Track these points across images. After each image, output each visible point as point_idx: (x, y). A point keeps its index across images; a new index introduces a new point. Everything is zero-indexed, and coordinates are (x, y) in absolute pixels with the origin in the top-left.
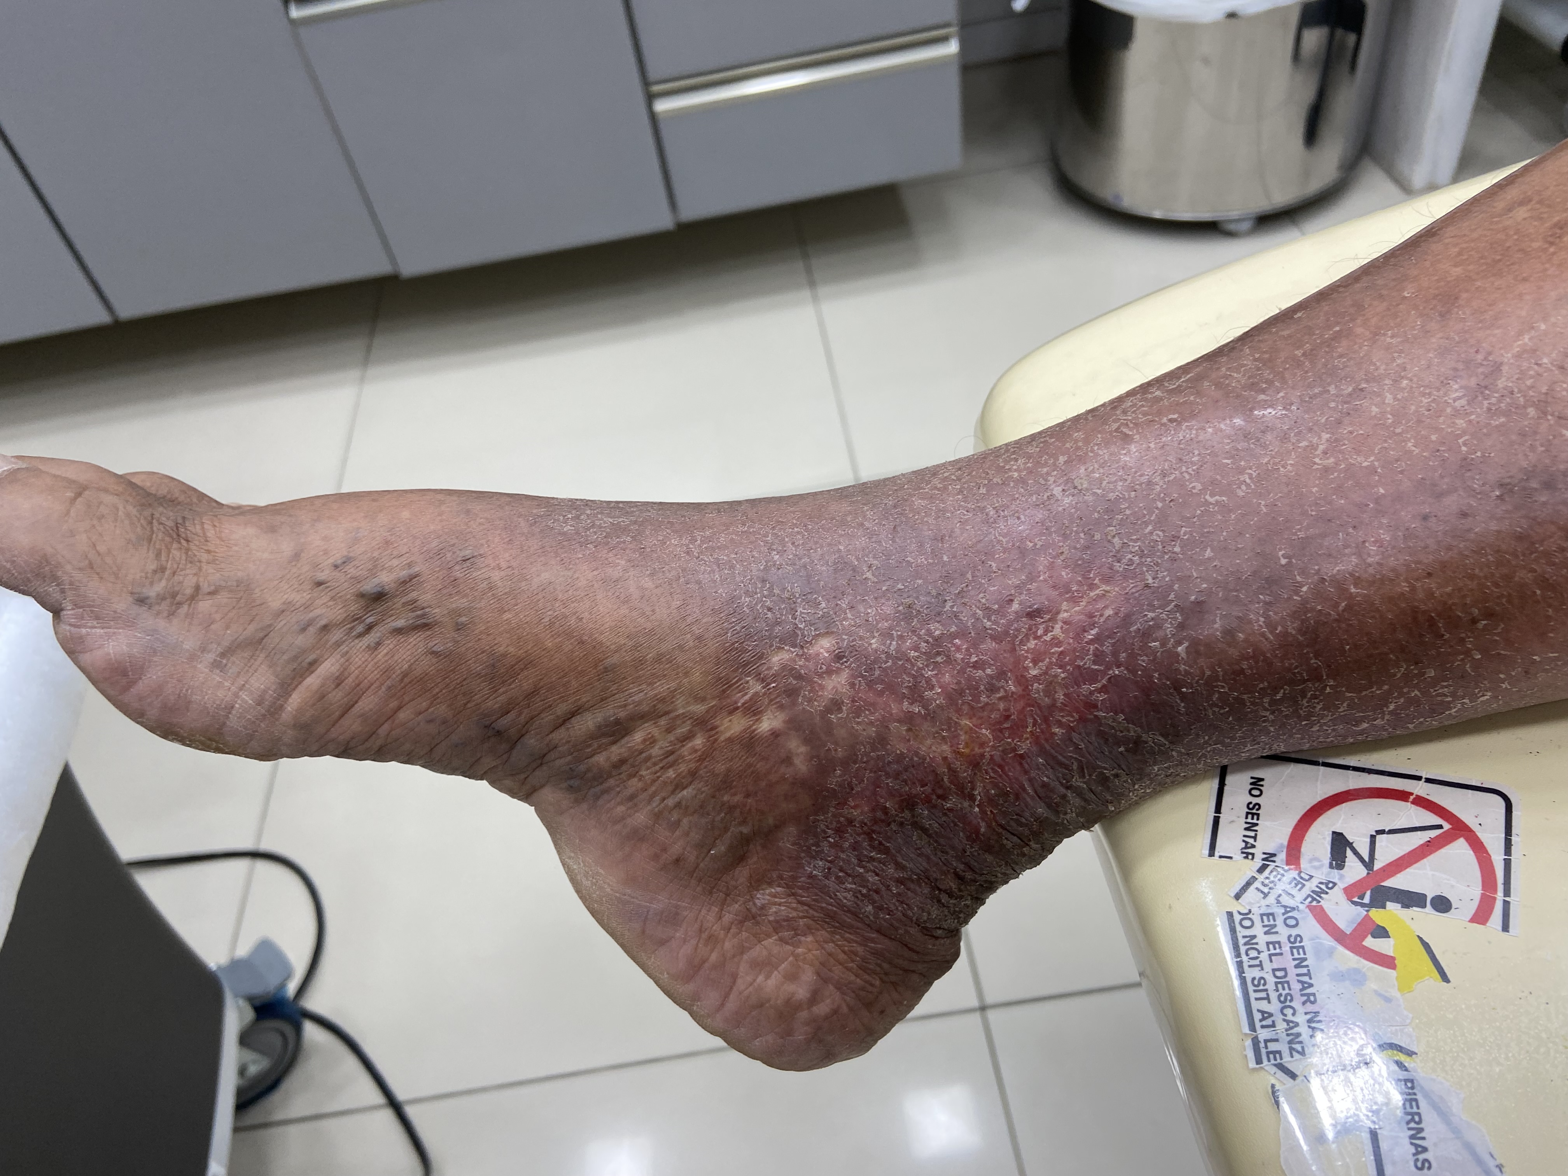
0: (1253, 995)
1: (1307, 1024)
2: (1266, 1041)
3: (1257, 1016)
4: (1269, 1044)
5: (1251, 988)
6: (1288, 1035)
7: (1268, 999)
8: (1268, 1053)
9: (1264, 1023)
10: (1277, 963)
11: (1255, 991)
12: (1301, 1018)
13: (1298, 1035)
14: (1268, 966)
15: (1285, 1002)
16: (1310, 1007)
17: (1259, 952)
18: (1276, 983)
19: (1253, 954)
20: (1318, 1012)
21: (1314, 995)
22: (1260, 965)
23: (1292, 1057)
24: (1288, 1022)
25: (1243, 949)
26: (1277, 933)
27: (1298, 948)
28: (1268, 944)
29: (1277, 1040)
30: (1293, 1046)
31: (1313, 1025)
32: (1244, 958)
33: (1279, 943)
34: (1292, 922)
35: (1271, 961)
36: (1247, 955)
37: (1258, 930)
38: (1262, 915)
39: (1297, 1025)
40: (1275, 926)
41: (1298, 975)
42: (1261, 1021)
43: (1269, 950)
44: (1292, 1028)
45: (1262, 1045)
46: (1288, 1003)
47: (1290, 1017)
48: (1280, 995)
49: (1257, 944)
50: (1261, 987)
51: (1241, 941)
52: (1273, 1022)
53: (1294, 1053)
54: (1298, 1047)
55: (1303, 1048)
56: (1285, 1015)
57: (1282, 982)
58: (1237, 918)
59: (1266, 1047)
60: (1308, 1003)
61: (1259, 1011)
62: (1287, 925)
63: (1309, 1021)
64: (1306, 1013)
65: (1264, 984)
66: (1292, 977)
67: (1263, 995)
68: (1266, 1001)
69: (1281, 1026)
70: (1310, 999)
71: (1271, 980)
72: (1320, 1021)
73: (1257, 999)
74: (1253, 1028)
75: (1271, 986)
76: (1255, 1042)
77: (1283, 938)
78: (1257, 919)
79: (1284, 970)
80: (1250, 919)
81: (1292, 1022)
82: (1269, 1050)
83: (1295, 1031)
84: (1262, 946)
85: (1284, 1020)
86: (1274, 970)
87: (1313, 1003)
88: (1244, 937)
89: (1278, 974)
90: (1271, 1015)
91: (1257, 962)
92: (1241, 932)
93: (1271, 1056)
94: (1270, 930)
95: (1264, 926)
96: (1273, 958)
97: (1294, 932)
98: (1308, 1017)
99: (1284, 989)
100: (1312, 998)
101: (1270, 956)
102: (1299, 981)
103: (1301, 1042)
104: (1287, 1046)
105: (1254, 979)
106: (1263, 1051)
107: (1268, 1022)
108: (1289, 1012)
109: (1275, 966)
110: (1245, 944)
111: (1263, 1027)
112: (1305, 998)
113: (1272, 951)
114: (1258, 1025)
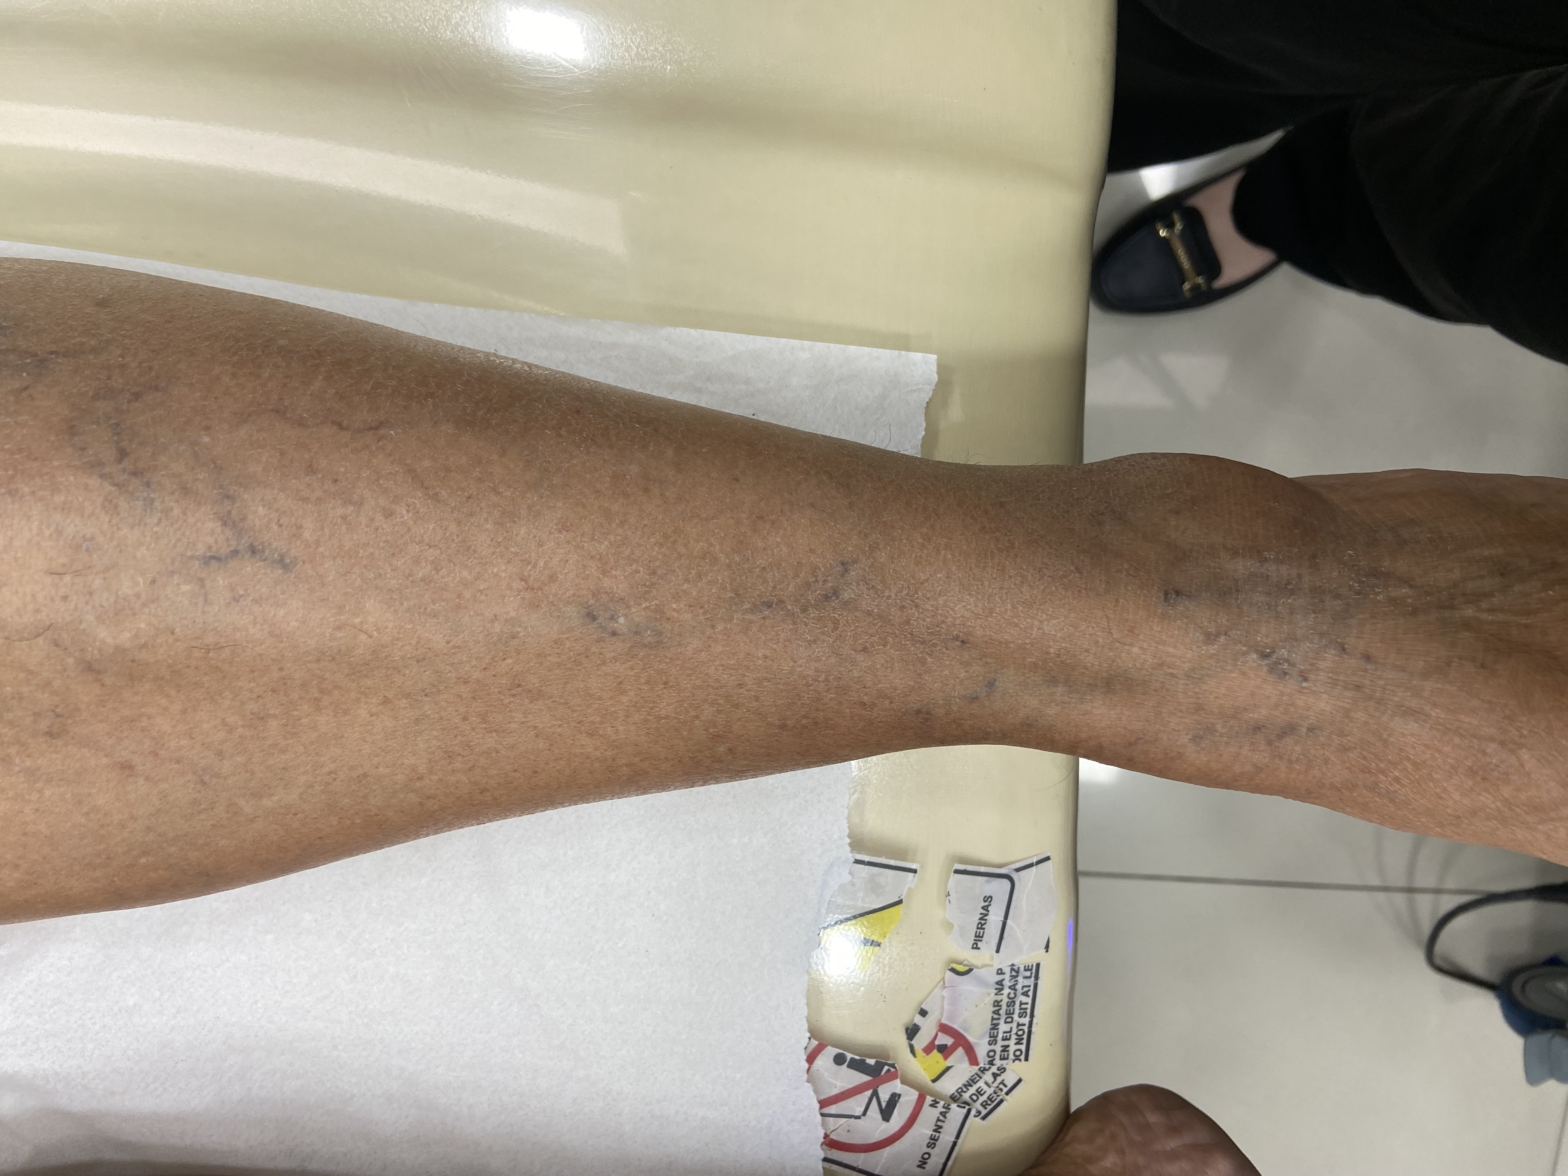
0: (1029, 1006)
1: (1005, 987)
2: (1030, 977)
3: (1031, 993)
5: (1029, 1011)
6: (1017, 981)
7: (1021, 1003)
8: (1031, 970)
10: (1006, 1027)
11: (1027, 1009)
12: (1006, 991)
14: (1014, 1025)
15: (1011, 1003)
16: (999, 998)
17: (1016, 1034)
18: (1013, 1014)
19: (1020, 1033)
20: (996, 994)
21: (994, 1006)
22: (1018, 1025)
23: (1019, 968)
24: (1014, 989)
25: (1025, 1036)
26: (1002, 1046)
27: (993, 1036)
28: (1009, 1039)
29: (1026, 978)
31: (1000, 987)
32: (1026, 1030)
33: (1003, 1040)
34: (992, 1054)
35: (1011, 1028)
36: (1024, 1032)
37: (1013, 1048)
38: (1007, 1059)
39: (1010, 987)
40: (1002, 1051)
41: (999, 1019)
42: (1029, 990)
43: (1010, 1036)
44: (1014, 985)
45: (1033, 975)
46: (1010, 1001)
47: (1012, 992)
48: (1013, 1006)
49: (1016, 1039)
50: (1022, 1011)
51: (1025, 1041)
52: (1022, 989)
53: (1016, 969)
56: (1015, 994)
57: (1009, 1014)
58: (1023, 1057)
59: (1031, 973)
60: (999, 1000)
61: (1029, 996)
62: (994, 1051)
63: (1002, 989)
64: (1002, 994)
65: (1020, 1013)
66: (1003, 1017)
67: (1023, 1006)
68: (1023, 1002)
69: (1019, 987)
70: (997, 1004)
71: (1016, 1017)
72: (996, 989)
73: (1027, 1004)
74: (1035, 986)
75: (1017, 1011)
76: (1037, 977)
77: (1000, 1043)
78: (1012, 1057)
79: (1006, 1022)
80: (1015, 1055)
83: (1013, 982)
84: (1014, 1037)
85: (1016, 990)
86: (1012, 1022)
87: (996, 1001)
88: (1022, 1044)
89: (1009, 1020)
90: (1023, 994)
91: (1020, 1027)
92: (1023, 1047)
93: (1030, 968)
94: (1005, 1048)
95: (1008, 1051)
96: (1009, 1030)
97: (993, 1047)
98: (1002, 992)
99: (1010, 1010)
100: (996, 1004)
101: (1010, 1032)
102: (999, 1015)
105: (1025, 1017)
106: (1034, 971)
107: (1026, 989)
108: (1012, 995)
109: (1009, 1025)
110: (1023, 1039)
111: (1029, 986)
112: (1000, 1004)
113: (1008, 1035)
114: (1032, 988)
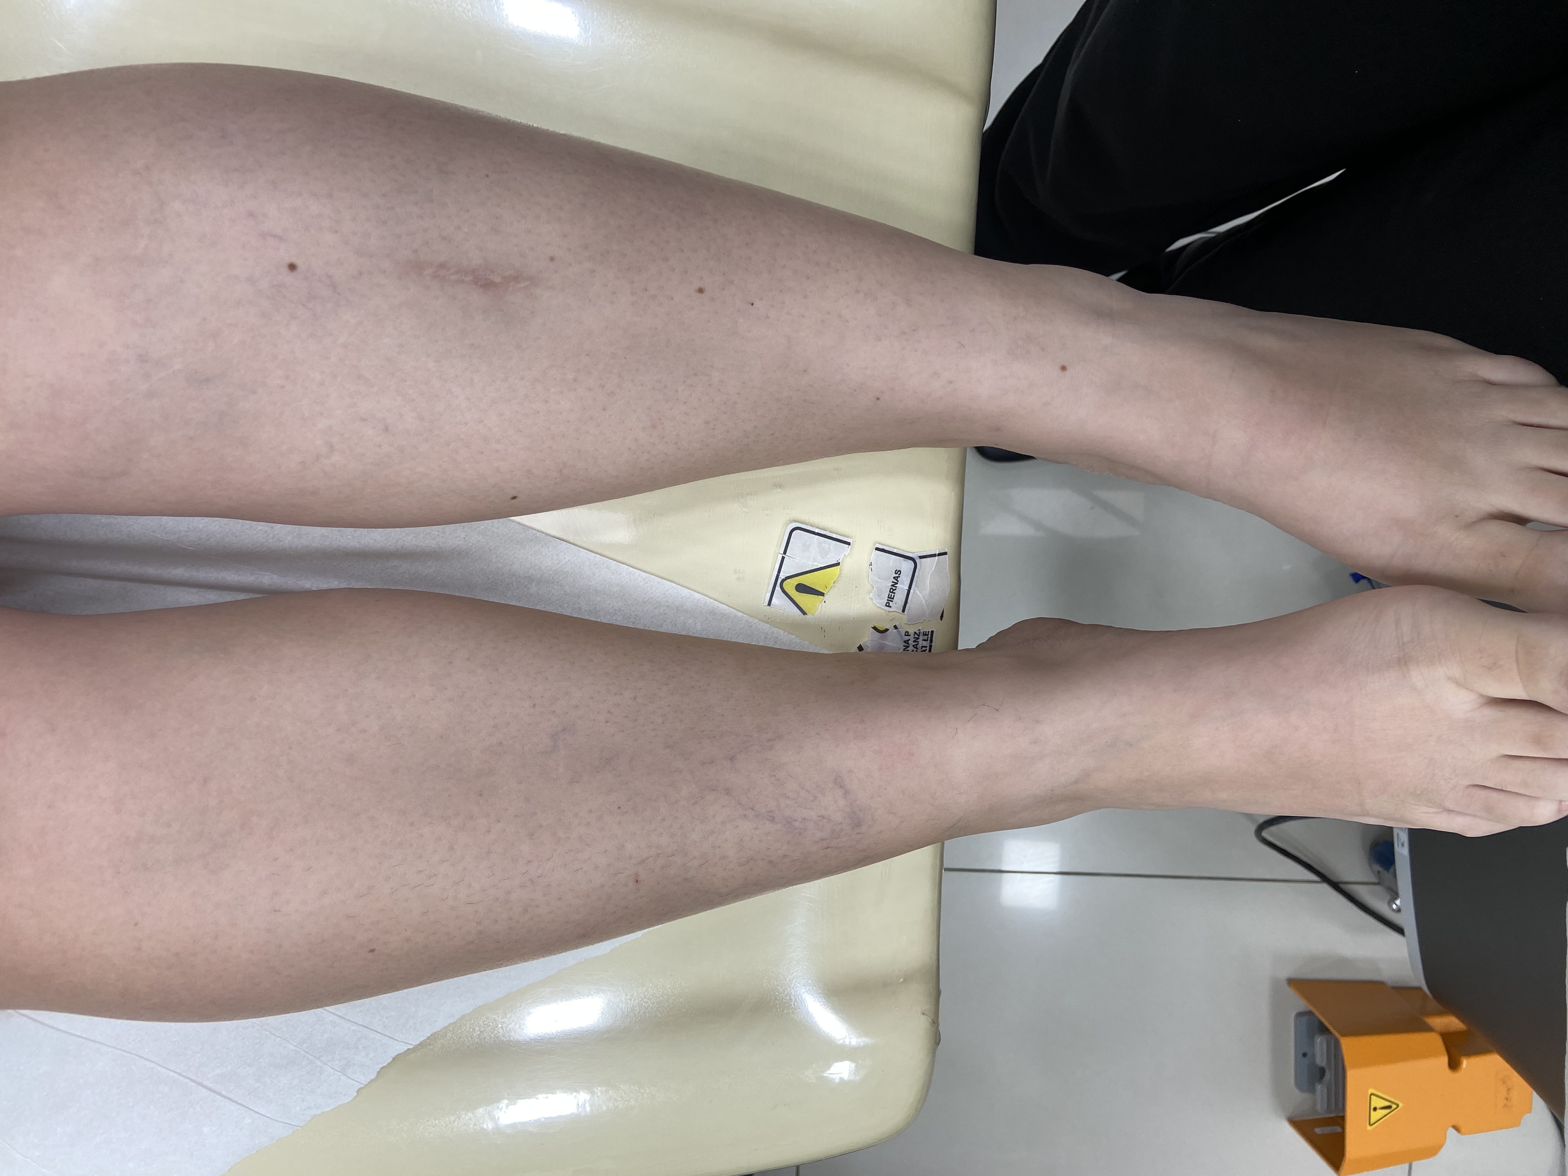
1: (910, 645)
2: (927, 640)
4: (926, 639)
6: (918, 642)
8: (928, 635)
9: (925, 649)
12: (911, 648)
13: (914, 641)
24: (917, 648)
29: (924, 640)
30: (917, 637)
31: (906, 645)
39: (913, 646)
44: (916, 645)
45: (929, 639)
52: (922, 649)
53: (918, 634)
54: (916, 636)
55: (914, 635)
59: (928, 637)
63: (908, 647)
69: (919, 646)
74: (931, 646)
76: (931, 641)
81: (915, 647)
82: (926, 637)
83: (915, 643)
85: (917, 649)
93: (927, 634)
98: (908, 649)
103: (914, 638)
104: (920, 637)
106: (929, 636)
111: (926, 647)
114: (928, 648)
